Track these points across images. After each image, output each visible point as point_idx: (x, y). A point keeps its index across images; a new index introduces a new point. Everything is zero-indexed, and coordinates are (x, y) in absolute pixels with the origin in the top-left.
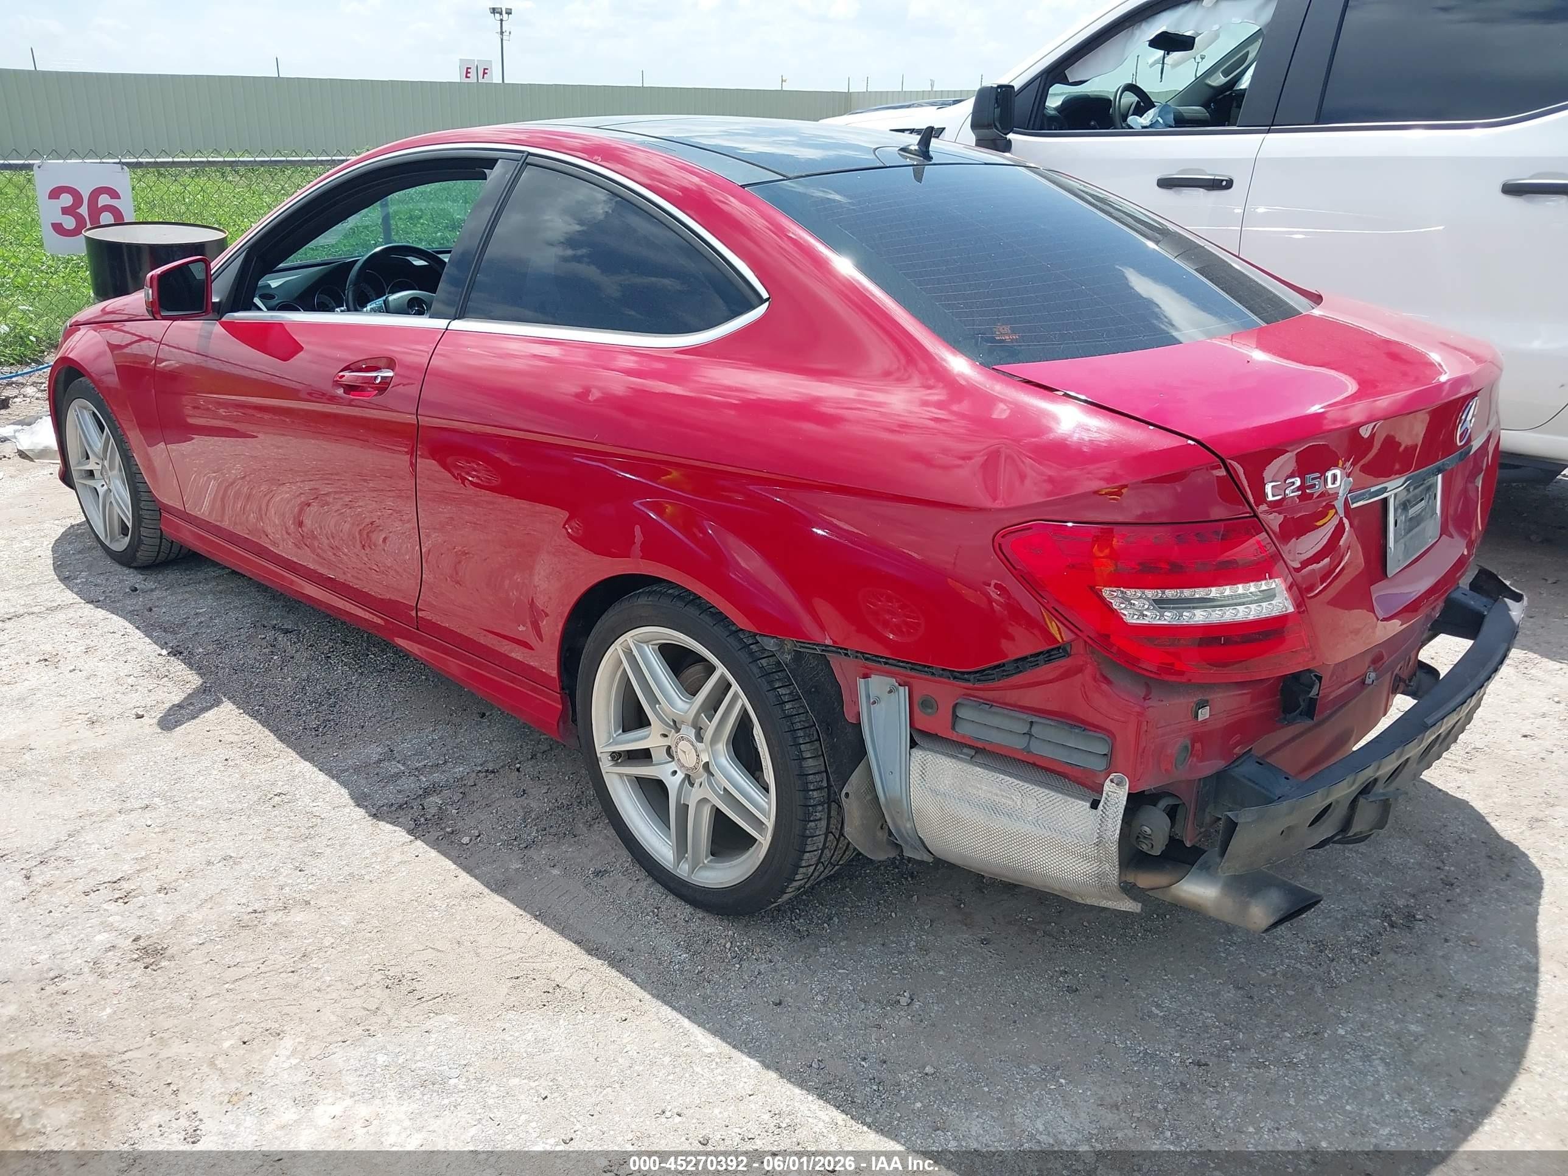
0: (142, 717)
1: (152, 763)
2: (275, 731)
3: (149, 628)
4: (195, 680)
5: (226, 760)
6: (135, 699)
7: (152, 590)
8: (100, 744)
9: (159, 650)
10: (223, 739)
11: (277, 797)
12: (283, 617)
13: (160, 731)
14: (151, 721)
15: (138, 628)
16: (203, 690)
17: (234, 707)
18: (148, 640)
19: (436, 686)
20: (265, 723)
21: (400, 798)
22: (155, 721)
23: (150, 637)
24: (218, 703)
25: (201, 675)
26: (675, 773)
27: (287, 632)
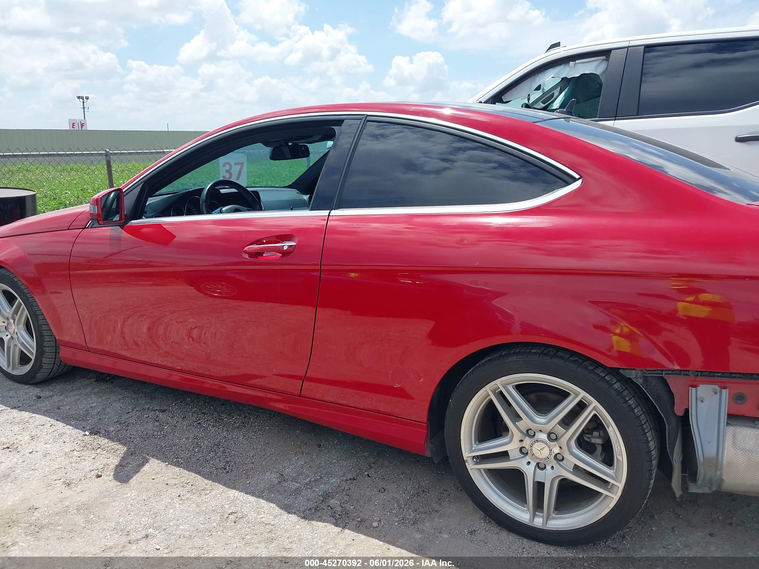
0: (101, 476)
1: (129, 506)
2: (199, 473)
3: (66, 419)
4: (122, 449)
5: (179, 496)
6: (87, 465)
7: (51, 396)
8: (84, 498)
9: (83, 433)
10: (168, 483)
11: (230, 516)
12: (149, 403)
13: (119, 484)
14: (108, 477)
15: (57, 420)
16: (130, 454)
17: (159, 462)
18: (69, 427)
19: (279, 432)
20: (188, 468)
21: (312, 505)
22: (111, 477)
23: (70, 425)
24: (147, 461)
25: (124, 444)
26: (529, 463)
27: (163, 411)
